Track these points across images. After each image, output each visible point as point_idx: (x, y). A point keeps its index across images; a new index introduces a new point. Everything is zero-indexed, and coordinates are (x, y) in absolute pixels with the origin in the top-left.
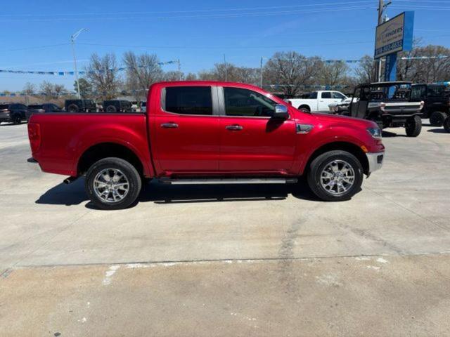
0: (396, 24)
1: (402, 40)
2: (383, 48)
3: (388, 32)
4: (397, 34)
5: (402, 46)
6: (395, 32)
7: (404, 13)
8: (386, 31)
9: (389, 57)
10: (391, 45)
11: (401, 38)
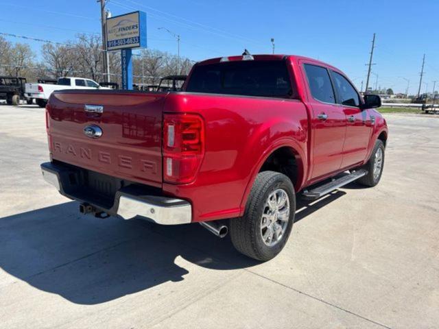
0: (129, 21)
1: (139, 37)
2: (117, 41)
3: (121, 27)
4: (132, 31)
5: (139, 42)
6: (129, 28)
7: (138, 12)
8: (118, 25)
9: (124, 51)
10: (126, 40)
11: (138, 35)
